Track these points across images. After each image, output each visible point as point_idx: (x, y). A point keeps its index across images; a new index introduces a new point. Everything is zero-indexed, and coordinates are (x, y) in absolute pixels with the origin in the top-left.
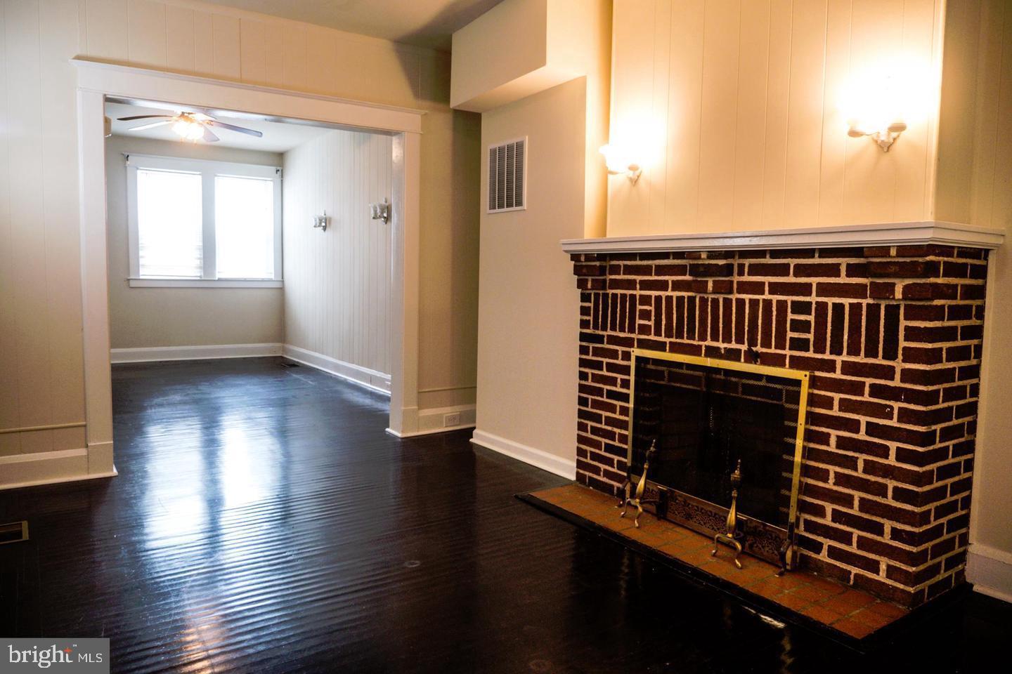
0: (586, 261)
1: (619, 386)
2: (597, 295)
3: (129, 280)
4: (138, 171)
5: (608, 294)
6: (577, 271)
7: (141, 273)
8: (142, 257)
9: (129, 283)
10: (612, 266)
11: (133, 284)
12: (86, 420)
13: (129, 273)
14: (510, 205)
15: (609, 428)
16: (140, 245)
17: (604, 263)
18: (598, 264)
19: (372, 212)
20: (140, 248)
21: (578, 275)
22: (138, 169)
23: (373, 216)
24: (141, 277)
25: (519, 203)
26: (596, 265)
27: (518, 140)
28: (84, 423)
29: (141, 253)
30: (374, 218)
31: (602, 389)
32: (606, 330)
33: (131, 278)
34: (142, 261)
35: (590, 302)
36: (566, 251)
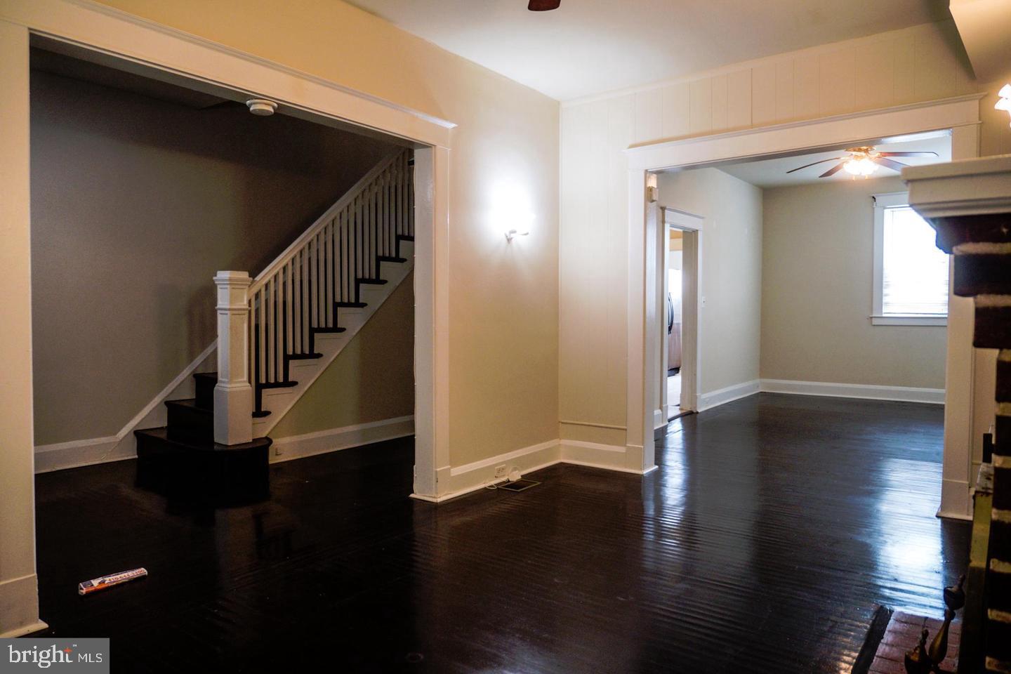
3: (871, 318)
4: (886, 211)
7: (885, 310)
8: (886, 295)
9: (871, 322)
11: (875, 322)
12: (626, 426)
13: (872, 311)
16: (884, 283)
20: (884, 286)
22: (885, 208)
24: (884, 315)
28: (624, 427)
29: (885, 291)
33: (874, 316)
34: (885, 300)
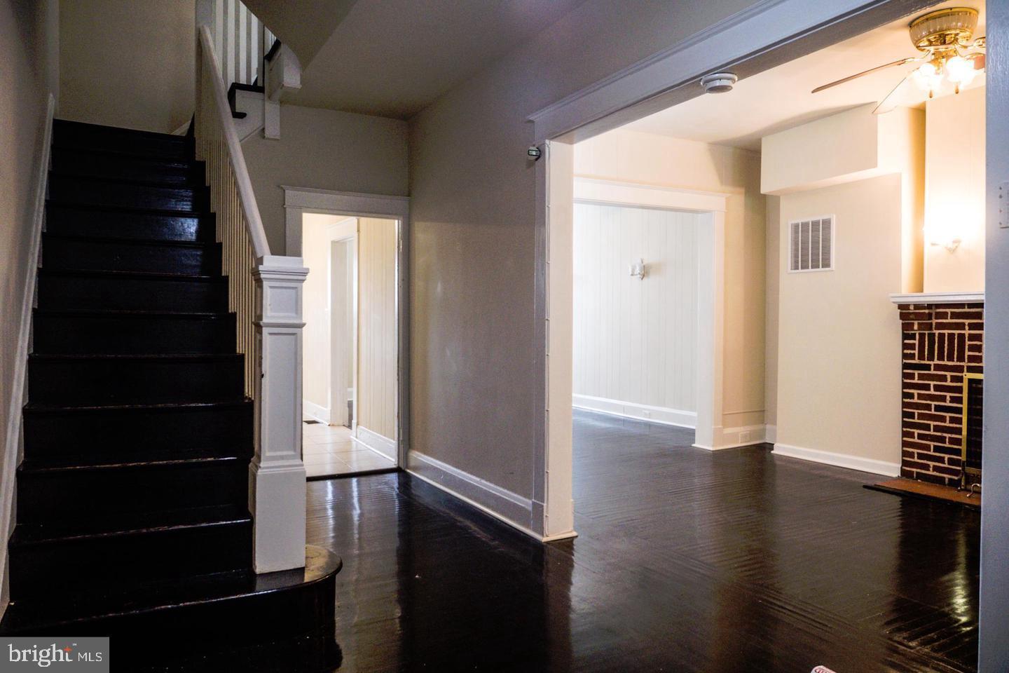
0: (915, 309)
1: (948, 402)
2: (922, 336)
5: (934, 334)
6: (902, 316)
10: (937, 313)
14: (815, 266)
15: (939, 434)
17: (931, 311)
18: (927, 311)
19: (630, 270)
21: (903, 320)
23: (631, 273)
25: (826, 264)
26: (925, 313)
27: (826, 217)
30: (632, 275)
31: (930, 405)
32: (933, 361)
35: (915, 340)
36: (894, 303)
